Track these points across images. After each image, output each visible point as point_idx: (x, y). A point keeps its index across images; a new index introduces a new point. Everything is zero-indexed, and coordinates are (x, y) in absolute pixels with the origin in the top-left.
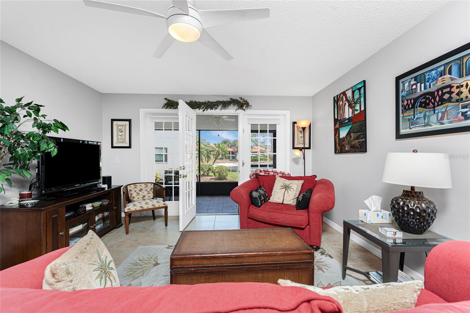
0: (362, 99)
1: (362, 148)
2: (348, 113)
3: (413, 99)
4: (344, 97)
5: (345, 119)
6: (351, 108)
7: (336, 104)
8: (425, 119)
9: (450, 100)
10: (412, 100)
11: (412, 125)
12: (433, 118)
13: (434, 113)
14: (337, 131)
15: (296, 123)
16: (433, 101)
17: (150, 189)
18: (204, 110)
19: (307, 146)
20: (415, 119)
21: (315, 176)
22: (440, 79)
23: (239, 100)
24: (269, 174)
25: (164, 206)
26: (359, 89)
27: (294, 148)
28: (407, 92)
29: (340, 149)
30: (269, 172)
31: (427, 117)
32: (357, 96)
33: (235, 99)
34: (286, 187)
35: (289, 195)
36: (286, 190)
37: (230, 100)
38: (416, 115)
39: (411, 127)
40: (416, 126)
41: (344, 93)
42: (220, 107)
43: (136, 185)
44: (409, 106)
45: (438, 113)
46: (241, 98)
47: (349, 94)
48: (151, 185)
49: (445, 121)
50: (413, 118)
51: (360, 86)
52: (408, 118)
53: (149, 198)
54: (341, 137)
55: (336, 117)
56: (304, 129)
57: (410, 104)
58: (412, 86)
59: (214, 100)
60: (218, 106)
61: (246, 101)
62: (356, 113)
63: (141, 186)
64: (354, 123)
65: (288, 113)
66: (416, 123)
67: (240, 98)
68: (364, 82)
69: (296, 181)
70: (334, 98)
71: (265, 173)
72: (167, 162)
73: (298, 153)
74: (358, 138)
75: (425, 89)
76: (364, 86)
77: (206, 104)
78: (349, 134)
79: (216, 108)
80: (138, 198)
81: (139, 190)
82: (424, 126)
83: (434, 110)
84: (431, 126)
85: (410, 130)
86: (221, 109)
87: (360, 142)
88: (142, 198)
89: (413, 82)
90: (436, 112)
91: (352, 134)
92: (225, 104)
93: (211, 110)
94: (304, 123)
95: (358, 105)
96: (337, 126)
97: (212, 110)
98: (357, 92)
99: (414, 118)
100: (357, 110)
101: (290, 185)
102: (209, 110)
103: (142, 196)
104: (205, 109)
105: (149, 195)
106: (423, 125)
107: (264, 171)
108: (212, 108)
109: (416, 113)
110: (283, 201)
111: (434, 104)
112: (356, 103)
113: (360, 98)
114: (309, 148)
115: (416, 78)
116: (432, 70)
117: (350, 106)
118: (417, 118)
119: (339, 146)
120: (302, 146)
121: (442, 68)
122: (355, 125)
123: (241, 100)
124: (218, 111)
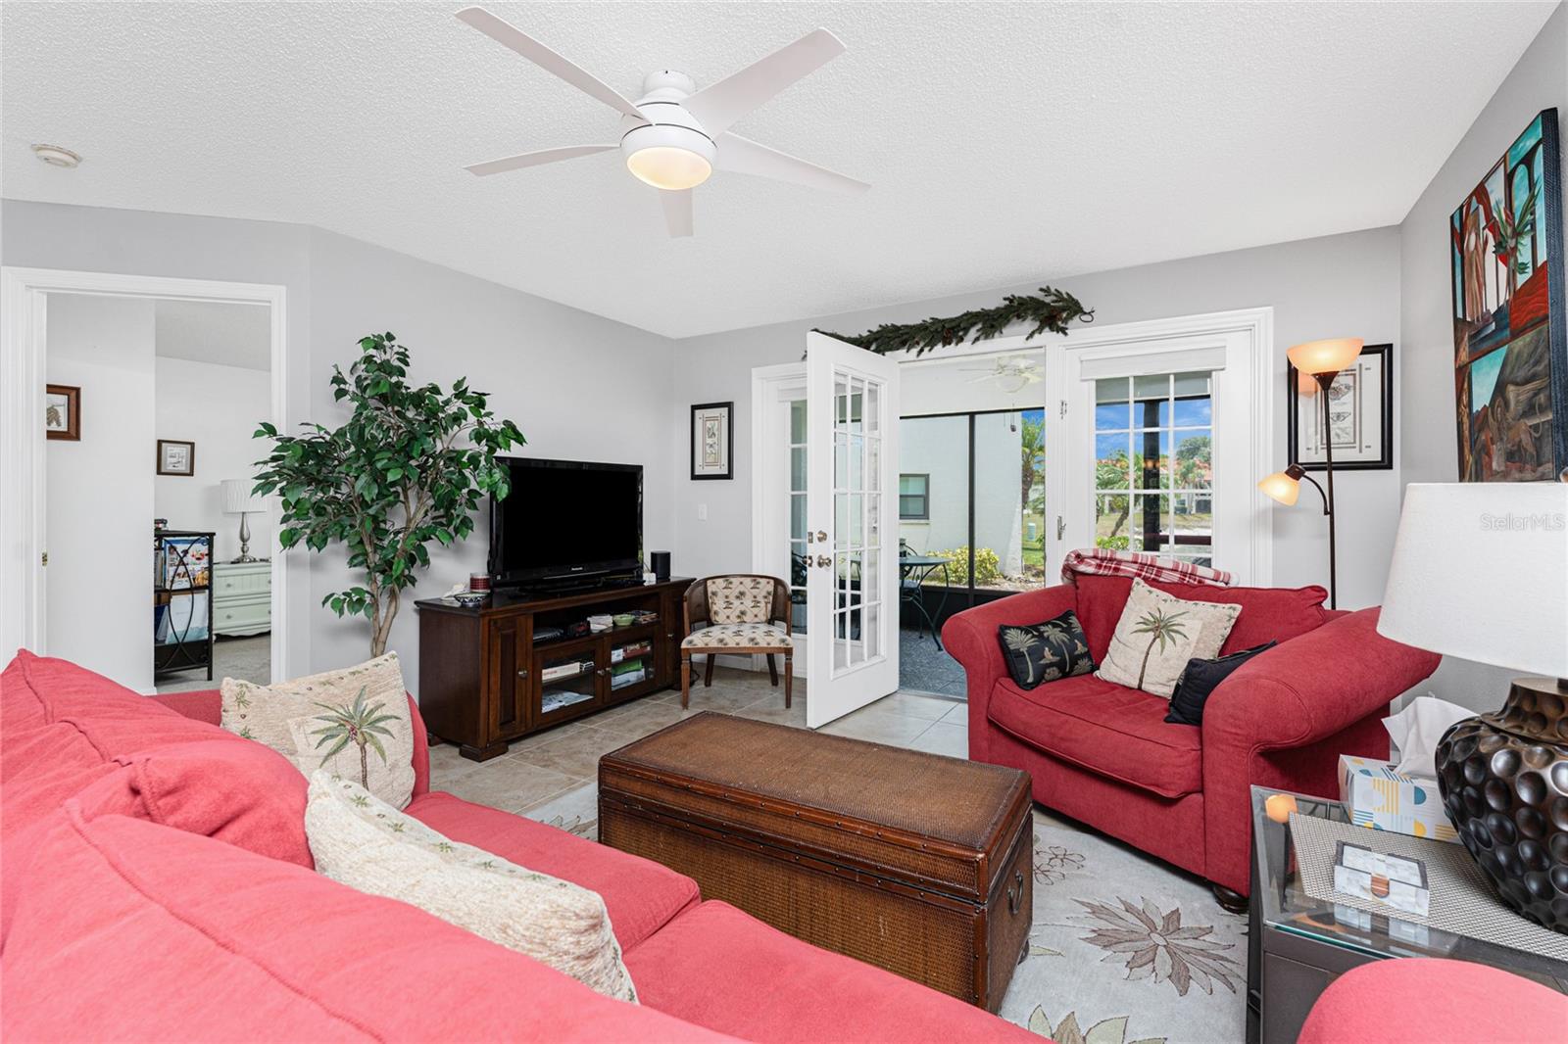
0: (1539, 212)
1: (1543, 458)
4: (1481, 207)
5: (1486, 319)
6: (1506, 263)
7: (1457, 250)
14: (1463, 380)
17: (764, 594)
18: (922, 350)
19: (1371, 454)
23: (1040, 296)
24: (1116, 569)
25: (782, 645)
26: (1529, 162)
27: (1299, 467)
29: (1476, 463)
30: (1120, 562)
32: (1521, 199)
33: (1024, 296)
34: (1160, 628)
35: (1167, 660)
36: (1158, 640)
37: (1007, 302)
42: (973, 333)
43: (732, 579)
46: (1047, 291)
47: (1496, 192)
48: (768, 583)
51: (1530, 143)
53: (757, 620)
54: (1477, 407)
55: (1460, 315)
60: (966, 331)
61: (1069, 298)
62: (1522, 279)
63: (741, 583)
64: (1515, 336)
65: (1262, 316)
67: (1041, 290)
70: (1452, 217)
71: (1099, 566)
72: (928, 518)
73: (1281, 488)
74: (1532, 408)
77: (927, 328)
78: (1499, 390)
79: (961, 340)
80: (728, 617)
81: (737, 594)
86: (977, 340)
87: (1536, 428)
88: (739, 617)
91: (1512, 391)
92: (991, 322)
93: (944, 346)
94: (1326, 362)
95: (1526, 241)
96: (1464, 356)
97: (948, 347)
98: (1520, 174)
100: (1523, 268)
101: (1178, 620)
102: (940, 346)
103: (737, 613)
104: (925, 346)
105: (755, 611)
107: (1095, 557)
108: (946, 342)
110: (1141, 680)
112: (1517, 234)
113: (1531, 206)
114: (1386, 464)
117: (1501, 250)
119: (1471, 451)
122: (1519, 343)
123: (1048, 300)
124: (966, 346)
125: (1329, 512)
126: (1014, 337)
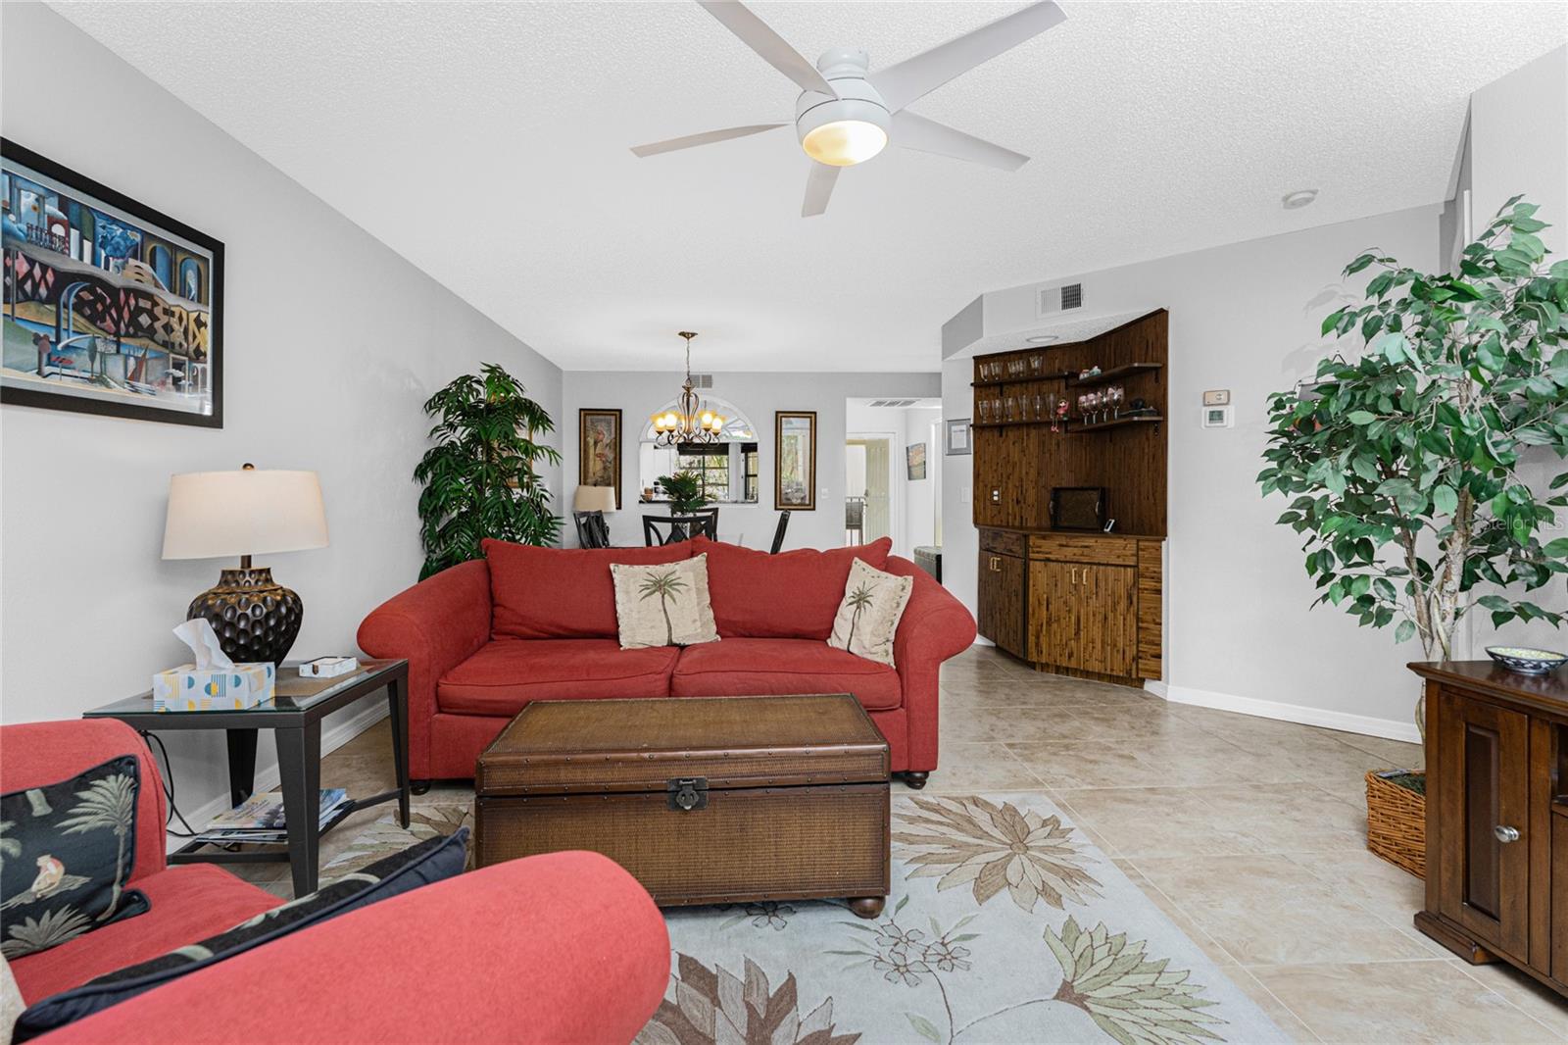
3: (54, 271)
8: (92, 359)
9: (150, 332)
10: (50, 272)
11: (49, 364)
12: (116, 368)
13: (118, 352)
16: (113, 312)
20: (60, 347)
22: (132, 262)
28: (30, 227)
31: (98, 356)
38: (64, 334)
39: (47, 370)
40: (65, 371)
44: (36, 286)
45: (127, 357)
49: (141, 385)
50: (53, 339)
52: (34, 329)
57: (40, 281)
58: (53, 221)
66: (65, 363)
75: (95, 262)
82: (91, 381)
83: (118, 344)
84: (108, 386)
85: (39, 379)
89: (52, 208)
90: (124, 350)
99: (58, 341)
106: (87, 375)
109: (64, 325)
111: (117, 324)
115: (64, 203)
116: (114, 221)
118: (67, 347)
121: (138, 238)
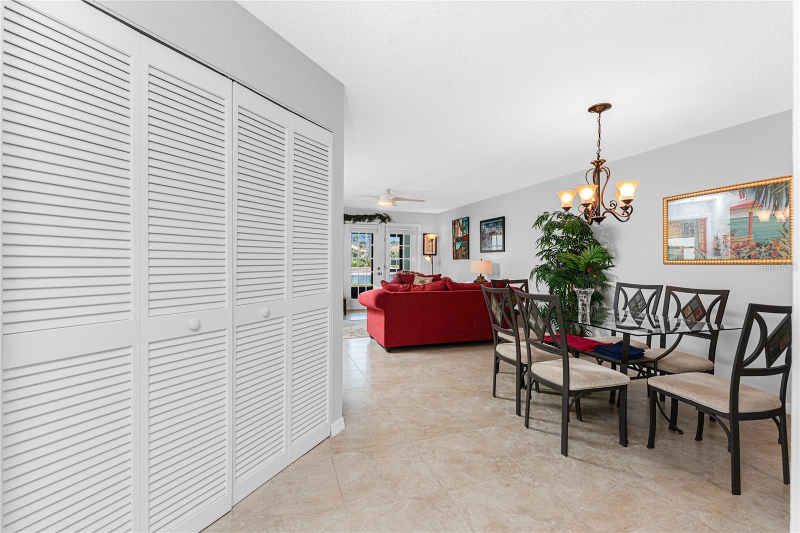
0: (467, 228)
1: (467, 256)
2: (460, 234)
3: (485, 234)
4: (458, 223)
5: (459, 237)
6: (462, 232)
7: (453, 226)
14: (454, 244)
15: (426, 234)
19: (434, 253)
21: (440, 275)
23: (383, 215)
24: (410, 274)
26: (466, 221)
27: (424, 254)
28: (483, 230)
29: (456, 256)
32: (464, 225)
33: (380, 214)
37: (375, 215)
40: (485, 247)
41: (458, 220)
42: (367, 220)
44: (484, 237)
46: (384, 214)
47: (461, 222)
51: (466, 219)
52: (483, 243)
54: (457, 248)
55: (454, 235)
56: (432, 240)
58: (485, 228)
59: (362, 214)
60: (365, 219)
61: (388, 216)
62: (464, 235)
64: (463, 241)
65: (420, 226)
68: (468, 218)
69: (429, 278)
70: (453, 221)
73: (428, 258)
74: (465, 250)
76: (468, 220)
77: (355, 216)
78: (461, 247)
79: (364, 221)
86: (368, 222)
87: (466, 252)
89: (485, 226)
91: (462, 248)
92: (371, 218)
94: (432, 236)
95: (465, 231)
96: (455, 241)
98: (464, 222)
99: (485, 243)
101: (425, 279)
104: (355, 221)
108: (360, 221)
109: (485, 241)
112: (464, 229)
113: (466, 226)
114: (436, 255)
117: (461, 229)
119: (455, 254)
120: (431, 253)
122: (464, 242)
123: (384, 216)
124: (366, 222)
125: (432, 263)
126: (377, 221)
